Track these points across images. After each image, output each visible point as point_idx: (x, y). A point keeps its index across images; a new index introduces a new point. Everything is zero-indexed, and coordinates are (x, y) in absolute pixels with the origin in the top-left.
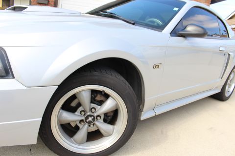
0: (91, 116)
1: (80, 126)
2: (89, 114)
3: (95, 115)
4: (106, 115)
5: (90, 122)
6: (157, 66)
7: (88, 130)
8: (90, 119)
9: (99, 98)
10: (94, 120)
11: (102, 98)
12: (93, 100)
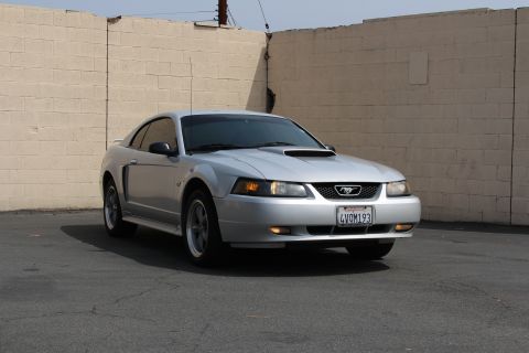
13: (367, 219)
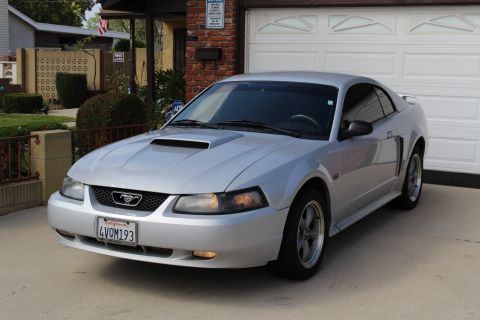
13: (129, 238)
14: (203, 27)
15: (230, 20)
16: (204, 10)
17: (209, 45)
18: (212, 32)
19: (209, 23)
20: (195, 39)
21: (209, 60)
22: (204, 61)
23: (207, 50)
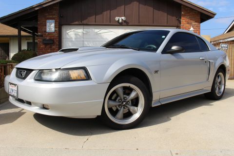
0: (125, 101)
1: (119, 109)
2: (123, 100)
3: (127, 101)
4: (132, 100)
5: (124, 105)
6: (156, 72)
7: (123, 111)
8: (124, 103)
9: (127, 91)
10: (126, 104)
11: (129, 92)
12: (124, 93)
14: (45, 31)
15: (57, 29)
16: (46, 25)
17: (48, 38)
18: (50, 33)
19: (48, 30)
20: (42, 36)
21: (48, 44)
22: (46, 44)
23: (47, 40)
